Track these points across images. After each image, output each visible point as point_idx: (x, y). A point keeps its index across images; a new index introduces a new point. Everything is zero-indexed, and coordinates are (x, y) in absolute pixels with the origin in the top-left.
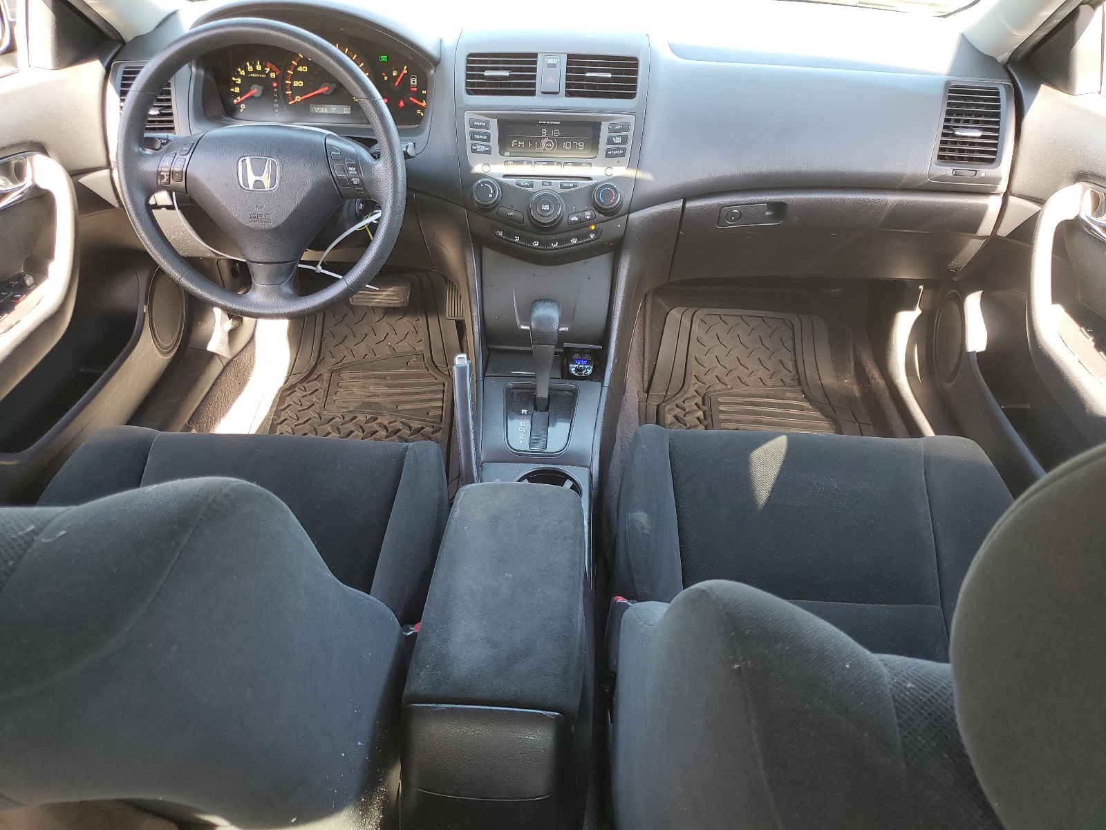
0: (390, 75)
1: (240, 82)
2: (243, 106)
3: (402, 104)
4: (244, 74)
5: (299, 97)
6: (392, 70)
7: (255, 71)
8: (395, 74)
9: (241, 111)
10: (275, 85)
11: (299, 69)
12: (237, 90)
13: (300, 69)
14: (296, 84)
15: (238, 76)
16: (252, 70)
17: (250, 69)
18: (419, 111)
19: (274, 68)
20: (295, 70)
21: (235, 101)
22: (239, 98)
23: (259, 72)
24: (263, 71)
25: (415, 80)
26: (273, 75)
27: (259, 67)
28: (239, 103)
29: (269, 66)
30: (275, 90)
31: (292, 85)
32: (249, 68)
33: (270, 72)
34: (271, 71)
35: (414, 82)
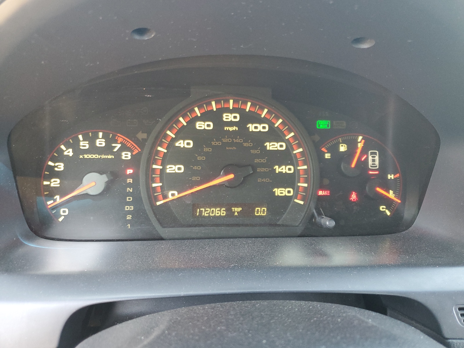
0: (334, 149)
1: (62, 169)
2: (64, 212)
3: (354, 197)
4: (71, 154)
5: (176, 193)
6: (339, 143)
7: (93, 149)
8: (343, 148)
9: (60, 219)
10: (130, 171)
11: (177, 144)
12: (55, 183)
13: (181, 144)
14: (172, 169)
15: (61, 158)
16: (87, 147)
17: (84, 145)
18: (382, 208)
19: (130, 143)
20: (171, 146)
21: (50, 203)
22: (57, 197)
23: (100, 151)
24: (108, 149)
25: (377, 158)
26: (126, 156)
27: (100, 142)
28: (57, 207)
29: (120, 140)
30: (130, 181)
31: (162, 171)
32: (82, 144)
33: (121, 150)
34: (124, 148)
35: (374, 161)
